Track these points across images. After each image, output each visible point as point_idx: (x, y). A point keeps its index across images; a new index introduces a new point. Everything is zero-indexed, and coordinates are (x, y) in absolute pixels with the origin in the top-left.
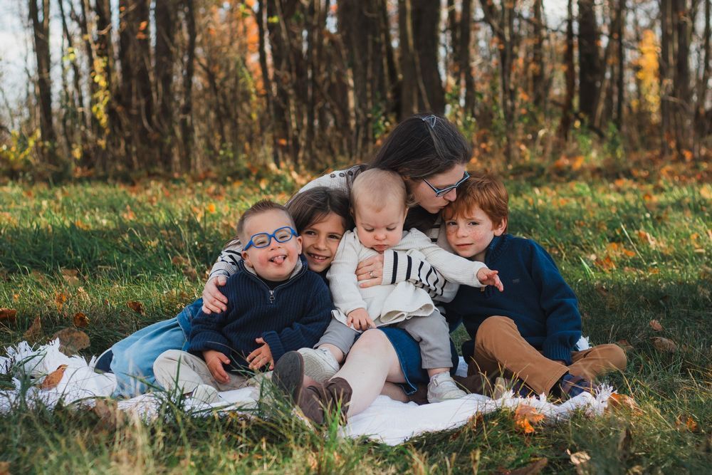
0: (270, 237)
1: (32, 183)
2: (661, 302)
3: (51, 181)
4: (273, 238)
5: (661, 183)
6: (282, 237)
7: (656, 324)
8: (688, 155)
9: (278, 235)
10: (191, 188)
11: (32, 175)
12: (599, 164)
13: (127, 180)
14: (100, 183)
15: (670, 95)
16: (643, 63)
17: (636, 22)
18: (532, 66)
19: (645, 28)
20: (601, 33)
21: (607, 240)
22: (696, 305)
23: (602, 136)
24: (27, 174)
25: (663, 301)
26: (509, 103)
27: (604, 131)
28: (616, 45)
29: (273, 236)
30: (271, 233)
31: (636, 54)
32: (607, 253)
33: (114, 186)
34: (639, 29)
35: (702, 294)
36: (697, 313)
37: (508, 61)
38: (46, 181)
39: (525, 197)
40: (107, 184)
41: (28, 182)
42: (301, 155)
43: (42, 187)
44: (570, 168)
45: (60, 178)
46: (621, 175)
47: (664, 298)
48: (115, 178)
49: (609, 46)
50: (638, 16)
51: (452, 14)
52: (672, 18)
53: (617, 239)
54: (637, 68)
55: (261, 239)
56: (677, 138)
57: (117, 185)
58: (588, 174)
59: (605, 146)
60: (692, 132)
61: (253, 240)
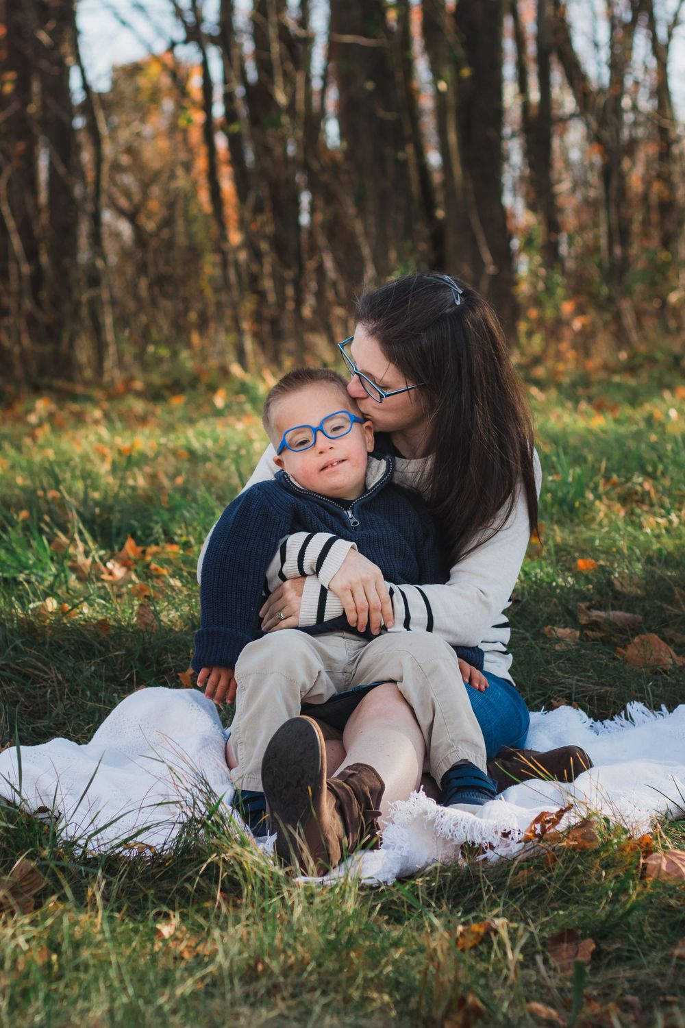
0: (315, 431)
4: (319, 433)
6: (335, 429)
9: (328, 426)
18: (657, 187)
26: (618, 251)
29: (320, 429)
30: (315, 424)
37: (614, 182)
39: (648, 407)
51: (526, 106)
55: (300, 437)
61: (287, 441)
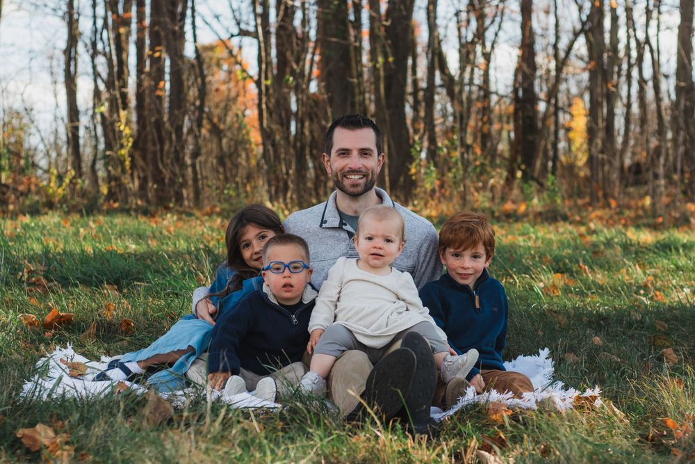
1: (68, 213)
2: (602, 322)
3: (84, 212)
4: (287, 269)
5: (592, 225)
7: (597, 340)
8: (613, 203)
9: (292, 266)
10: (201, 221)
11: (67, 207)
12: (539, 209)
13: (146, 213)
14: (125, 214)
15: (599, 152)
16: (573, 125)
17: (568, 91)
19: (575, 96)
20: (539, 99)
21: (552, 272)
22: (630, 325)
23: (541, 185)
24: (64, 206)
25: (604, 322)
26: (466, 156)
27: (543, 181)
28: (552, 109)
31: (568, 117)
32: (553, 282)
33: (137, 217)
34: (570, 96)
35: (634, 317)
36: (630, 333)
37: (465, 121)
38: (80, 212)
40: (131, 215)
41: (65, 212)
42: (289, 195)
43: (76, 217)
44: (515, 211)
45: (91, 209)
46: (559, 218)
47: (605, 319)
48: (136, 211)
49: (547, 109)
50: (570, 86)
52: (602, 89)
53: (560, 271)
54: (568, 130)
55: (277, 266)
56: (604, 189)
57: (139, 216)
58: (531, 217)
59: (545, 195)
60: (617, 183)
